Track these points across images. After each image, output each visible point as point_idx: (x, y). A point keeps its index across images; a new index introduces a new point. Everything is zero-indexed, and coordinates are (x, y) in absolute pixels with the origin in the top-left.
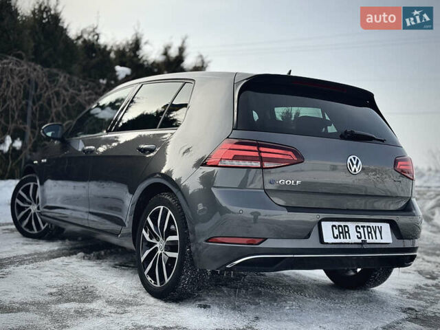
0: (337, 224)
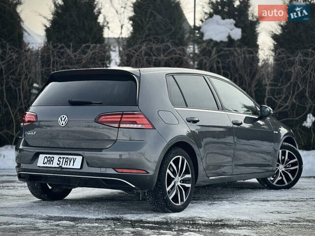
0: (48, 156)
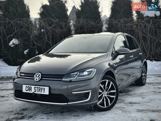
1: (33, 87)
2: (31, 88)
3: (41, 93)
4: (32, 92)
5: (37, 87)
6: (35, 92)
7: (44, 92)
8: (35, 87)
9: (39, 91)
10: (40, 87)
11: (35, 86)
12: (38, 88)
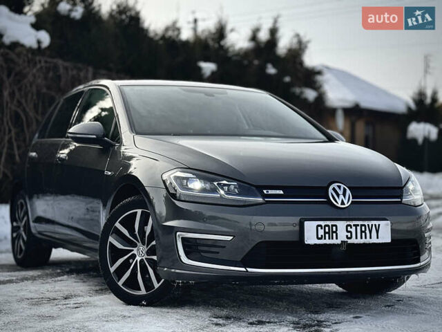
1: (341, 225)
2: (334, 228)
3: (368, 241)
4: (338, 242)
5: (354, 225)
6: (351, 238)
7: (378, 238)
8: (347, 226)
9: (363, 234)
10: (366, 223)
11: (348, 223)
12: (358, 225)
